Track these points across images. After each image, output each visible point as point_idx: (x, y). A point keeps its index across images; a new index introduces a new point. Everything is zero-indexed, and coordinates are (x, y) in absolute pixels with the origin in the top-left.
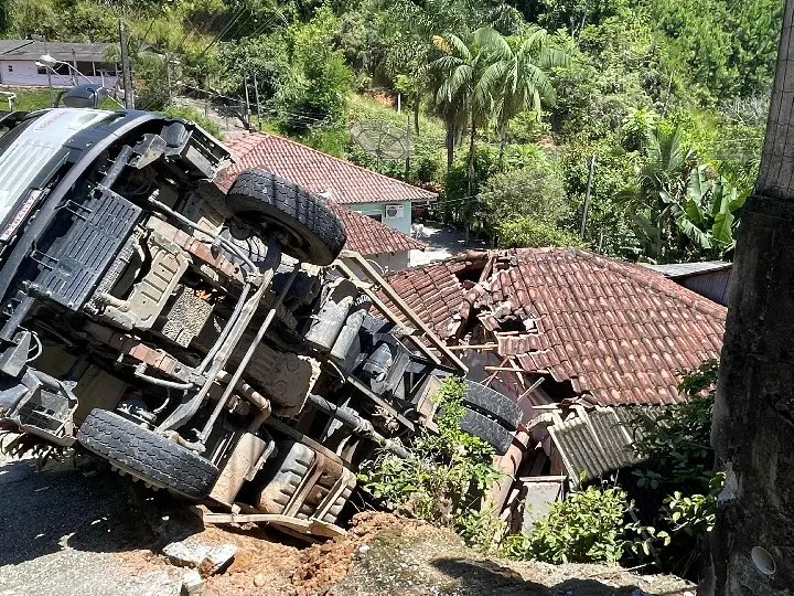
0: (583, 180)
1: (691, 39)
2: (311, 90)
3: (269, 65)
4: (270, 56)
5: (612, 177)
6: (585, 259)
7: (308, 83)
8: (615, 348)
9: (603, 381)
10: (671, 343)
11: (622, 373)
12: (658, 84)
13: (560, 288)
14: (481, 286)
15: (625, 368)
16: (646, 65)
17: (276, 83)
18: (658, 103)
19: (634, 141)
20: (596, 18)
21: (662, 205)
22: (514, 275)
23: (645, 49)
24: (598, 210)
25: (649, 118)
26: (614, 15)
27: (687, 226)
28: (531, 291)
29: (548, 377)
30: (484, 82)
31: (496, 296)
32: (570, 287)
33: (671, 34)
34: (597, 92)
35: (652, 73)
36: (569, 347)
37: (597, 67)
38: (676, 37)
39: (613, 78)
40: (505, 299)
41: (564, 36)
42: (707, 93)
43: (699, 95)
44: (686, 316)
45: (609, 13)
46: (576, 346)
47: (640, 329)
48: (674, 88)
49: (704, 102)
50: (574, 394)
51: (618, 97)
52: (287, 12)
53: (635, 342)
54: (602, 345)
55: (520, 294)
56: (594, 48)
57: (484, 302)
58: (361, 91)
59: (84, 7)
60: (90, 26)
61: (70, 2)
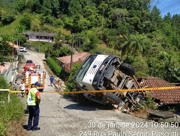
0: (151, 65)
1: (172, 36)
2: (91, 43)
3: (82, 38)
4: (82, 36)
5: (158, 65)
6: (160, 79)
7: (90, 42)
8: (167, 95)
9: (165, 100)
10: (177, 95)
11: (169, 99)
12: (165, 45)
13: (156, 84)
14: (142, 83)
15: (169, 98)
16: (162, 41)
17: (83, 42)
18: (165, 49)
19: (162, 58)
20: (151, 31)
21: (169, 71)
22: (148, 81)
23: (162, 38)
24: (155, 71)
25: (165, 53)
26: (155, 31)
27: (175, 75)
28: (151, 84)
29: (156, 98)
30: (131, 44)
31: (145, 85)
32: (158, 84)
33: (167, 35)
34: (152, 47)
35: (164, 43)
36: (159, 94)
37: (152, 41)
38: (169, 36)
39: (155, 44)
40: (146, 85)
41: (144, 35)
42: (176, 48)
43: (174, 48)
44: (179, 90)
45: (154, 31)
46: (160, 94)
47: (171, 92)
48: (168, 46)
49: (175, 49)
50: (161, 102)
51: (156, 48)
52: (85, 28)
53: (170, 94)
54: (164, 94)
55: (149, 85)
56: (151, 37)
57: (142, 86)
58: (100, 44)
59: (45, 26)
60: (46, 29)
61: (42, 24)
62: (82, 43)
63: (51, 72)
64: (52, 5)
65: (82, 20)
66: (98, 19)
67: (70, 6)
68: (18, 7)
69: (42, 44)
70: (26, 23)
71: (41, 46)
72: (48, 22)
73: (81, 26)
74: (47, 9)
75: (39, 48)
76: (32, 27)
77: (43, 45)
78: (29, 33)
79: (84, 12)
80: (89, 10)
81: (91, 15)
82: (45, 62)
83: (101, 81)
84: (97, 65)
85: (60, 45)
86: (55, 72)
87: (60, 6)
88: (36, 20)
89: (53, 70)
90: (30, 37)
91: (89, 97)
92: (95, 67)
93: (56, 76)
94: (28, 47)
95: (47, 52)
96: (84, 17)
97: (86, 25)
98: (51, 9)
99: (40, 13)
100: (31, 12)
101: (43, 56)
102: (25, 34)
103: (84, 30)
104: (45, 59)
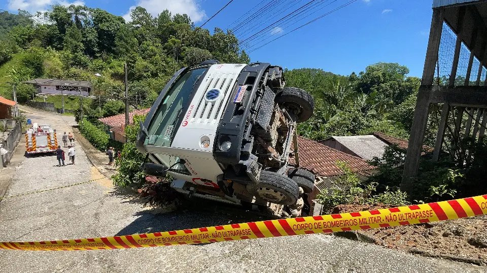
59: (73, 70)
60: (75, 76)
61: (68, 68)
62: (144, 98)
63: (89, 144)
64: (84, 36)
65: (141, 63)
66: (167, 63)
67: (117, 39)
68: (19, 39)
69: (68, 100)
70: (33, 64)
71: (67, 103)
72: (78, 63)
73: (140, 71)
74: (74, 42)
75: (64, 106)
76: (47, 71)
77: (71, 102)
78: (39, 81)
79: (142, 51)
80: (150, 48)
81: (155, 55)
82: (77, 129)
83: (247, 138)
84: (217, 88)
85: (103, 102)
86: (96, 143)
87: (99, 38)
88: (54, 59)
89: (92, 141)
90: (43, 87)
91: (188, 189)
92: (212, 95)
93: (99, 151)
94: (41, 106)
95: (79, 111)
96: (144, 58)
97: (148, 71)
98: (82, 42)
99: (61, 49)
100: (44, 46)
101: (71, 120)
102: (32, 84)
103: (145, 77)
104: (76, 124)
